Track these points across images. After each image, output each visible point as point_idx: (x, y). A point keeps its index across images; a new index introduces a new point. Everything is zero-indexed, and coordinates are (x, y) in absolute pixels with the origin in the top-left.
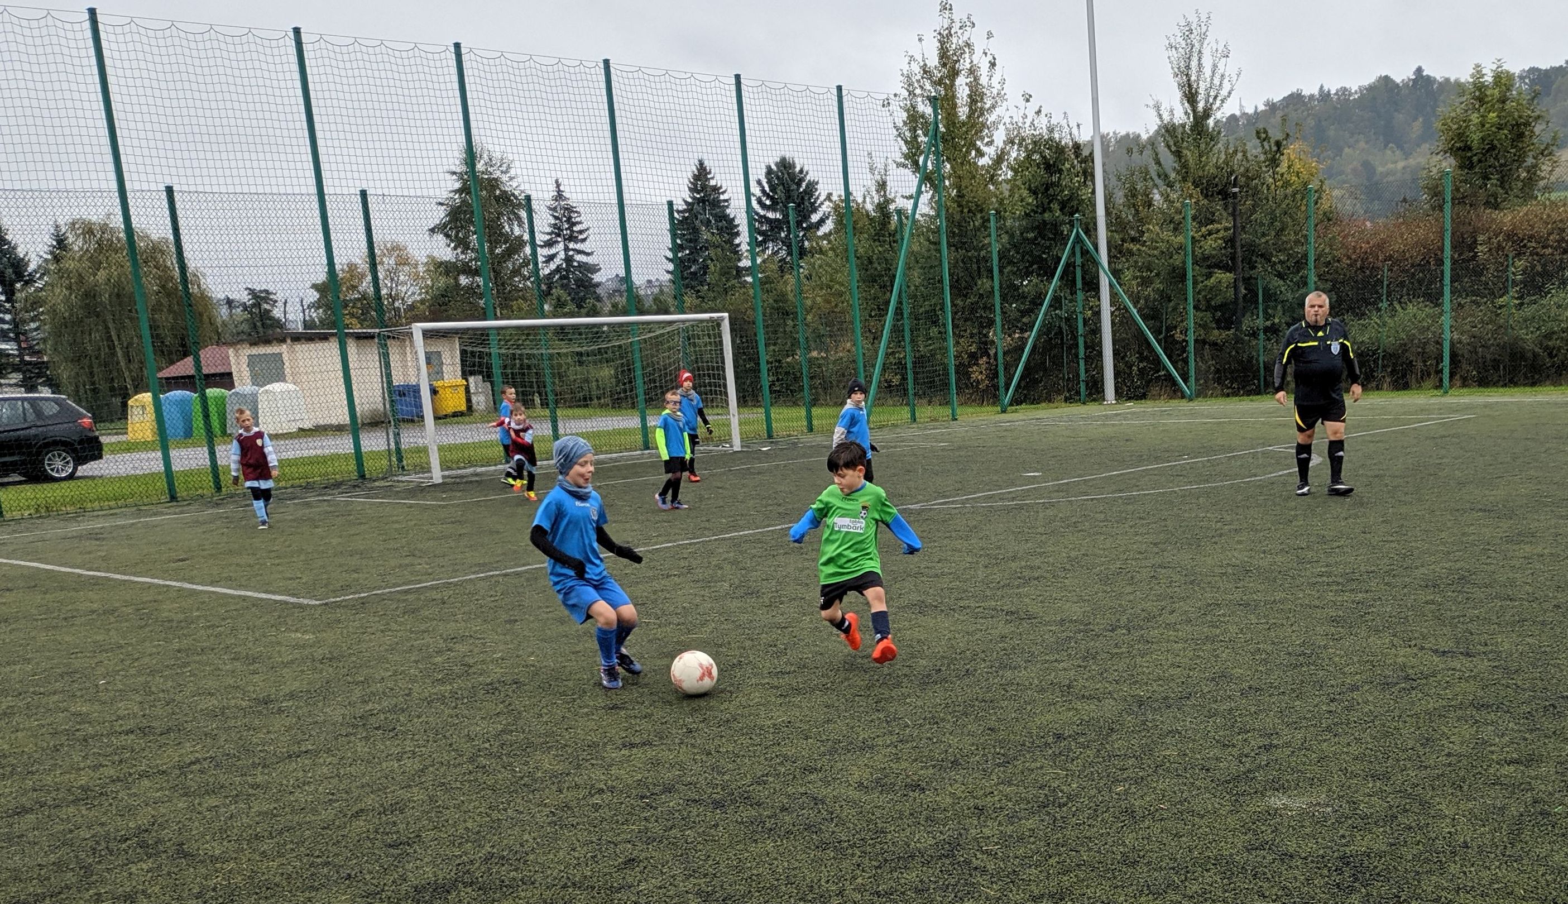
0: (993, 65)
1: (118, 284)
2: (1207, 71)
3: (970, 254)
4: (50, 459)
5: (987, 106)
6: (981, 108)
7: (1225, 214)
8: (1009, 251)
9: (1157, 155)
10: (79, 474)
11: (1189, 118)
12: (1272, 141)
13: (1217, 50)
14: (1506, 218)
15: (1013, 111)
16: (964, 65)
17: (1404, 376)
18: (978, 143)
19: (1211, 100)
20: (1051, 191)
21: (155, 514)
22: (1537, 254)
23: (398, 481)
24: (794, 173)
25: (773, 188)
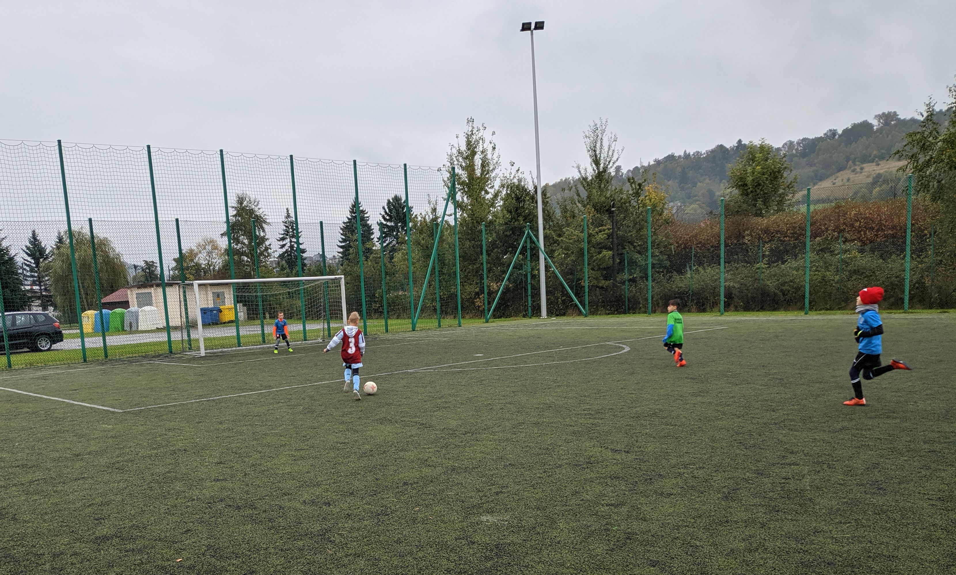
0: (494, 148)
1: (84, 259)
2: (606, 148)
3: (476, 243)
4: (40, 341)
5: (491, 169)
6: (488, 170)
7: (609, 222)
8: (496, 241)
9: (578, 191)
10: (52, 348)
11: (595, 172)
12: (637, 183)
13: (611, 138)
14: (763, 222)
15: (504, 171)
16: (479, 149)
17: (703, 305)
18: (486, 188)
19: (607, 163)
20: (519, 211)
21: (75, 368)
22: (781, 241)
23: (186, 355)
24: (401, 203)
25: (390, 210)
